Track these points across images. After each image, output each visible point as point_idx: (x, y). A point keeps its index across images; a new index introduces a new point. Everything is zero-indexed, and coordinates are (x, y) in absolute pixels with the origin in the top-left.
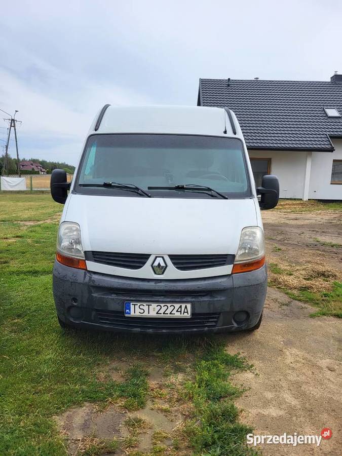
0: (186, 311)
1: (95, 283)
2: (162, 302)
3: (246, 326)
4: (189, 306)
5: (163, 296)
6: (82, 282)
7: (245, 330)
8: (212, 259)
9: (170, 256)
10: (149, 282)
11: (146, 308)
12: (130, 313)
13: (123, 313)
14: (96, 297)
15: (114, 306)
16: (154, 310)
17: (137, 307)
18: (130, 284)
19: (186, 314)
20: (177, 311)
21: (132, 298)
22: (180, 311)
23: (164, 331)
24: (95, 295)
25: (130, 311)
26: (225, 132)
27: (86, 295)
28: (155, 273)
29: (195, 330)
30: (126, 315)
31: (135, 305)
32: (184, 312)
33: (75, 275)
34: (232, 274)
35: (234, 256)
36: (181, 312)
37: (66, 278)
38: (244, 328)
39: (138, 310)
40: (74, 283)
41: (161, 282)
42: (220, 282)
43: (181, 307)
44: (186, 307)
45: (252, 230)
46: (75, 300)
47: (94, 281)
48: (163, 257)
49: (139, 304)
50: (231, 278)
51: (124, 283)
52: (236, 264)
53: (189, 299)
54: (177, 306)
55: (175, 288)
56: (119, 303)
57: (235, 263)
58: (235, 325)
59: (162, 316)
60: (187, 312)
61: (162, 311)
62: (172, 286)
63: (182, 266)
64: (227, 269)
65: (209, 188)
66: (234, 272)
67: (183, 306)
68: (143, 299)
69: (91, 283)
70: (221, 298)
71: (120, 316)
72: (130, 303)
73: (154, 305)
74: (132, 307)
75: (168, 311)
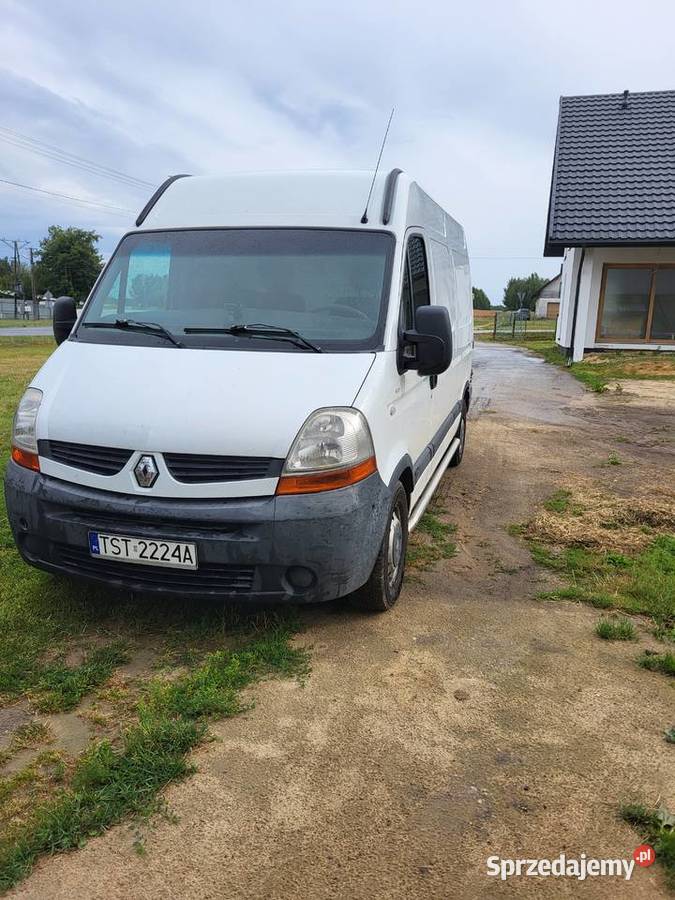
0: (188, 556)
2: (148, 537)
3: (312, 596)
4: (192, 548)
5: (151, 525)
6: (30, 492)
7: (310, 604)
8: (243, 464)
9: (165, 455)
10: (128, 499)
11: (122, 545)
12: (99, 552)
13: (88, 550)
14: (50, 520)
15: (75, 539)
16: (136, 551)
17: (108, 541)
18: (97, 501)
19: (188, 562)
20: (173, 555)
22: (177, 555)
23: (160, 589)
24: (48, 516)
25: (98, 548)
26: (364, 220)
27: (36, 514)
28: (140, 485)
29: (212, 593)
30: (94, 555)
31: (104, 538)
32: (185, 559)
33: (22, 480)
34: (276, 494)
35: (282, 462)
36: (179, 557)
38: (308, 599)
39: (110, 548)
40: (20, 493)
41: (147, 501)
42: (250, 509)
43: (178, 548)
44: (187, 550)
45: (338, 414)
46: (24, 521)
47: (45, 492)
48: (153, 457)
49: (111, 538)
50: (272, 504)
51: (87, 499)
52: (284, 478)
53: (194, 536)
54: (172, 546)
55: (166, 514)
56: (80, 532)
57: (283, 475)
58: (290, 592)
59: (149, 561)
60: (190, 559)
61: (148, 553)
62: (161, 509)
63: (185, 475)
64: (266, 486)
65: (289, 332)
66: (281, 492)
67: (183, 547)
68: (117, 529)
69: (42, 496)
70: (251, 539)
71: (83, 554)
73: (134, 542)
74: (101, 541)
75: (159, 555)
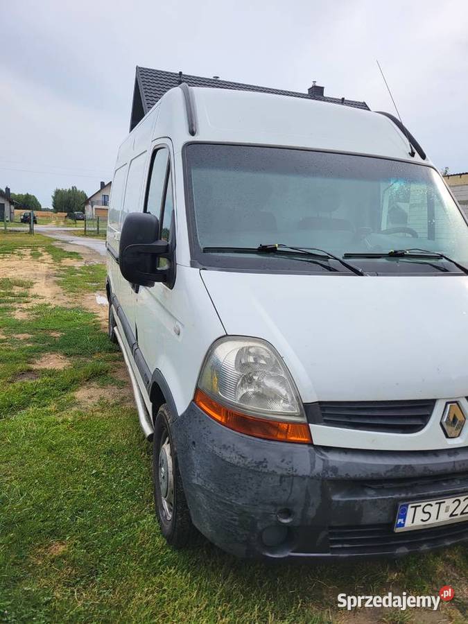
1: (339, 473)
2: (465, 492)
6: (307, 472)
11: (434, 509)
12: (404, 525)
13: (391, 525)
14: (338, 502)
16: (447, 511)
17: (419, 510)
21: (410, 495)
24: (336, 498)
25: (404, 521)
27: (316, 500)
28: (447, 436)
30: (398, 530)
31: (415, 507)
33: (287, 459)
37: (266, 467)
39: (419, 516)
40: (289, 478)
46: (288, 513)
47: (335, 470)
48: (458, 403)
49: (423, 504)
56: (385, 508)
59: (458, 519)
61: (459, 510)
69: (330, 475)
72: (407, 506)
73: (449, 502)
74: (410, 511)
